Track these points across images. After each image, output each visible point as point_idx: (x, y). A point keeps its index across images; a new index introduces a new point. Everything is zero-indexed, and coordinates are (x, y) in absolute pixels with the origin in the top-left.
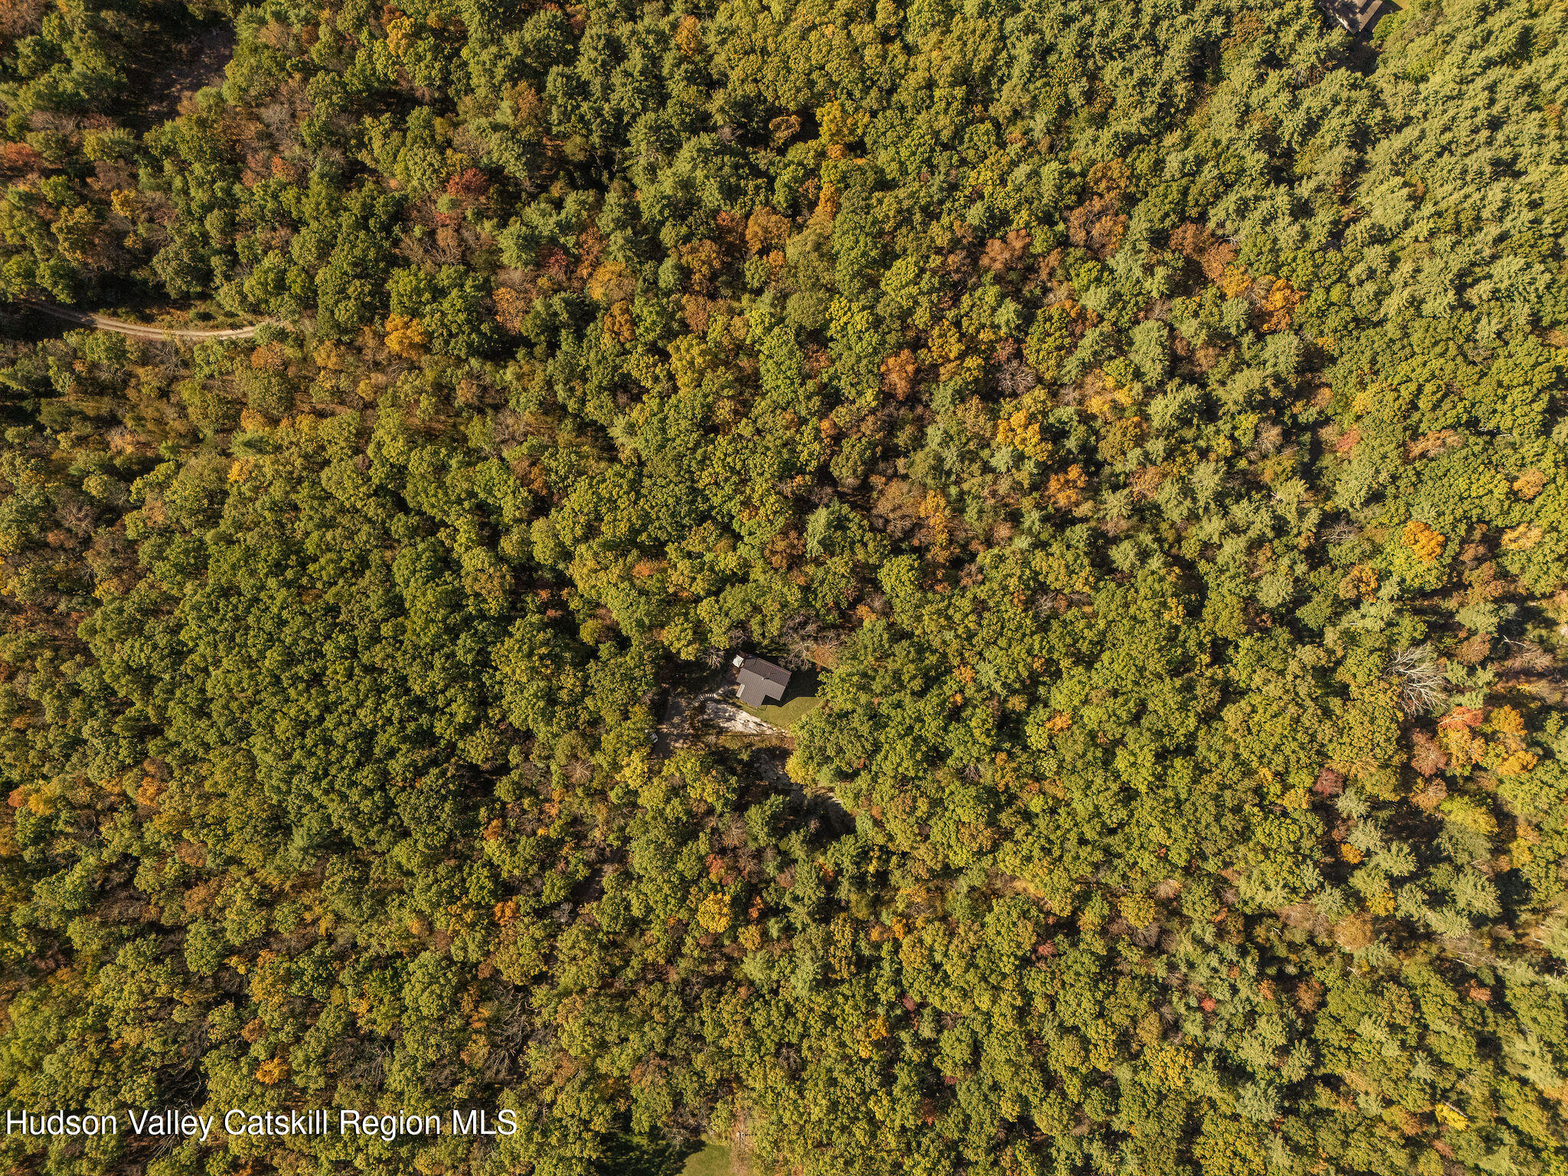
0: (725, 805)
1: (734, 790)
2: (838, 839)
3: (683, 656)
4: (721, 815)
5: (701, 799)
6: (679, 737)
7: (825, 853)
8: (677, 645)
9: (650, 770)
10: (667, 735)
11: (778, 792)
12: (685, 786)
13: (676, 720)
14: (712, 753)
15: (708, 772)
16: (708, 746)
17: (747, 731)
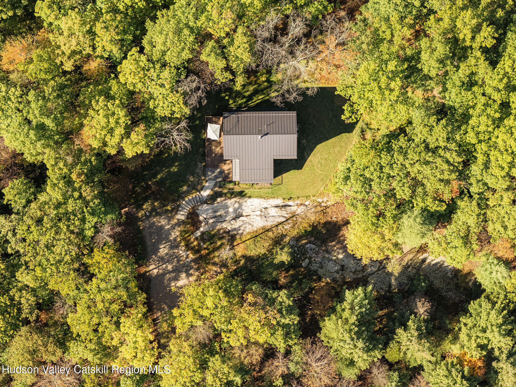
0: (287, 335)
1: (290, 310)
2: (466, 312)
3: (129, 153)
4: (288, 353)
5: (249, 344)
6: (177, 271)
7: (456, 338)
8: (113, 141)
9: (158, 336)
10: (161, 276)
11: (352, 286)
12: (217, 336)
13: (163, 250)
14: (235, 274)
15: (242, 301)
16: (224, 265)
17: (269, 224)
